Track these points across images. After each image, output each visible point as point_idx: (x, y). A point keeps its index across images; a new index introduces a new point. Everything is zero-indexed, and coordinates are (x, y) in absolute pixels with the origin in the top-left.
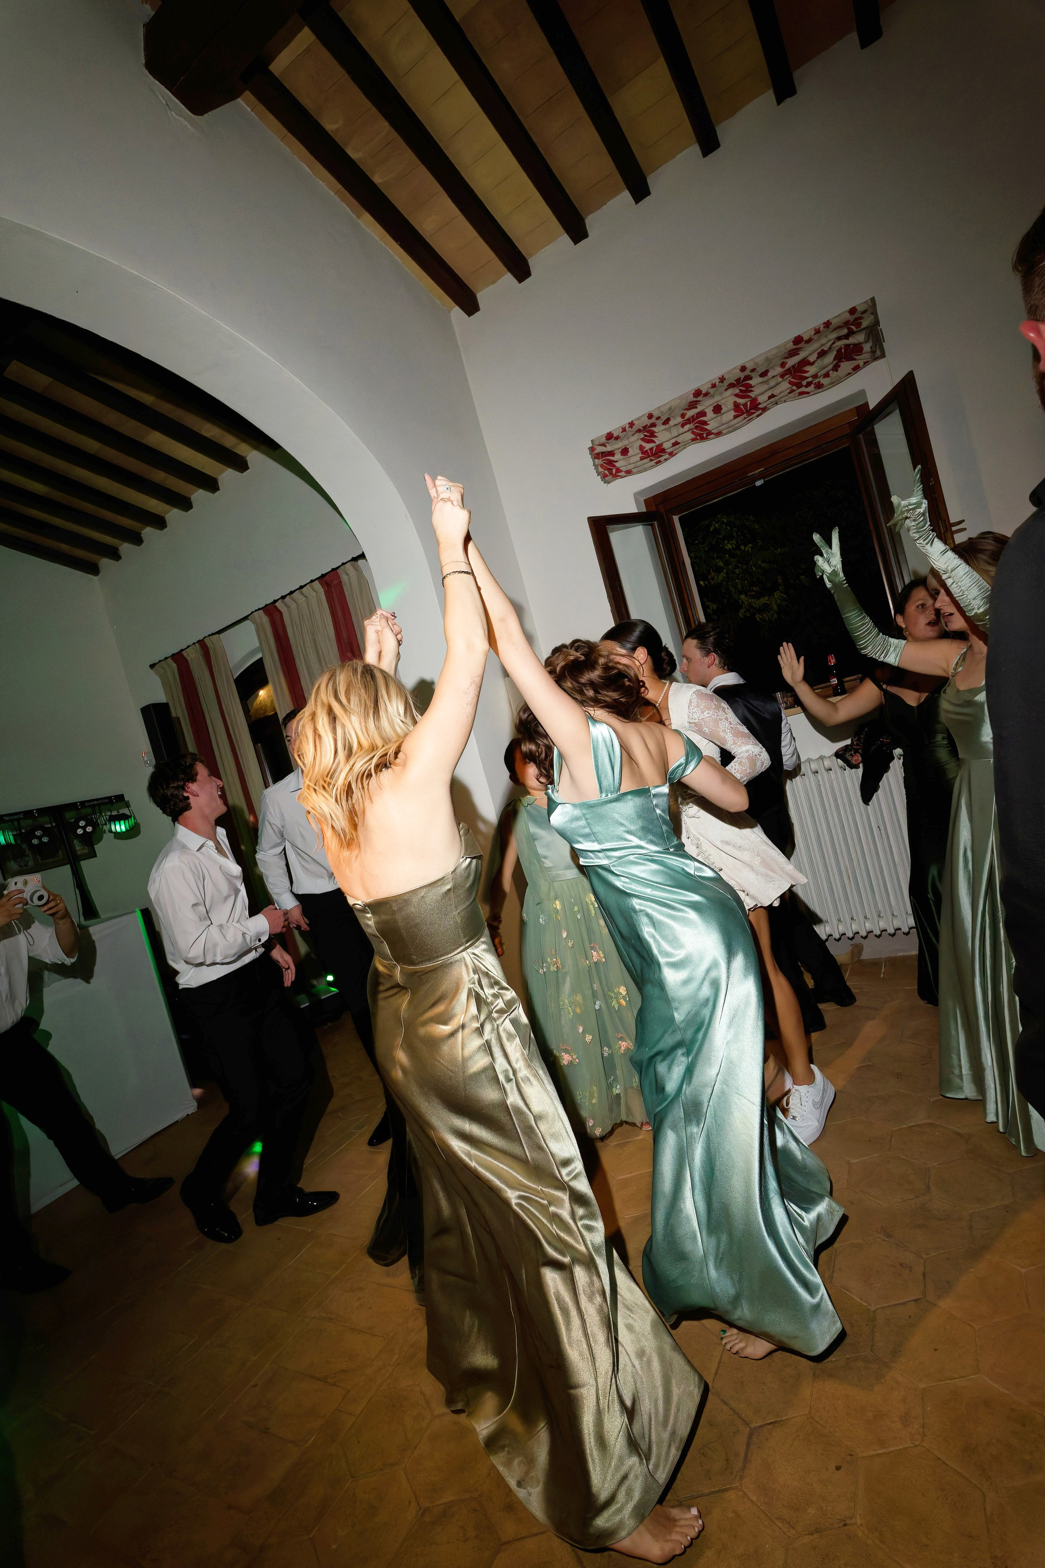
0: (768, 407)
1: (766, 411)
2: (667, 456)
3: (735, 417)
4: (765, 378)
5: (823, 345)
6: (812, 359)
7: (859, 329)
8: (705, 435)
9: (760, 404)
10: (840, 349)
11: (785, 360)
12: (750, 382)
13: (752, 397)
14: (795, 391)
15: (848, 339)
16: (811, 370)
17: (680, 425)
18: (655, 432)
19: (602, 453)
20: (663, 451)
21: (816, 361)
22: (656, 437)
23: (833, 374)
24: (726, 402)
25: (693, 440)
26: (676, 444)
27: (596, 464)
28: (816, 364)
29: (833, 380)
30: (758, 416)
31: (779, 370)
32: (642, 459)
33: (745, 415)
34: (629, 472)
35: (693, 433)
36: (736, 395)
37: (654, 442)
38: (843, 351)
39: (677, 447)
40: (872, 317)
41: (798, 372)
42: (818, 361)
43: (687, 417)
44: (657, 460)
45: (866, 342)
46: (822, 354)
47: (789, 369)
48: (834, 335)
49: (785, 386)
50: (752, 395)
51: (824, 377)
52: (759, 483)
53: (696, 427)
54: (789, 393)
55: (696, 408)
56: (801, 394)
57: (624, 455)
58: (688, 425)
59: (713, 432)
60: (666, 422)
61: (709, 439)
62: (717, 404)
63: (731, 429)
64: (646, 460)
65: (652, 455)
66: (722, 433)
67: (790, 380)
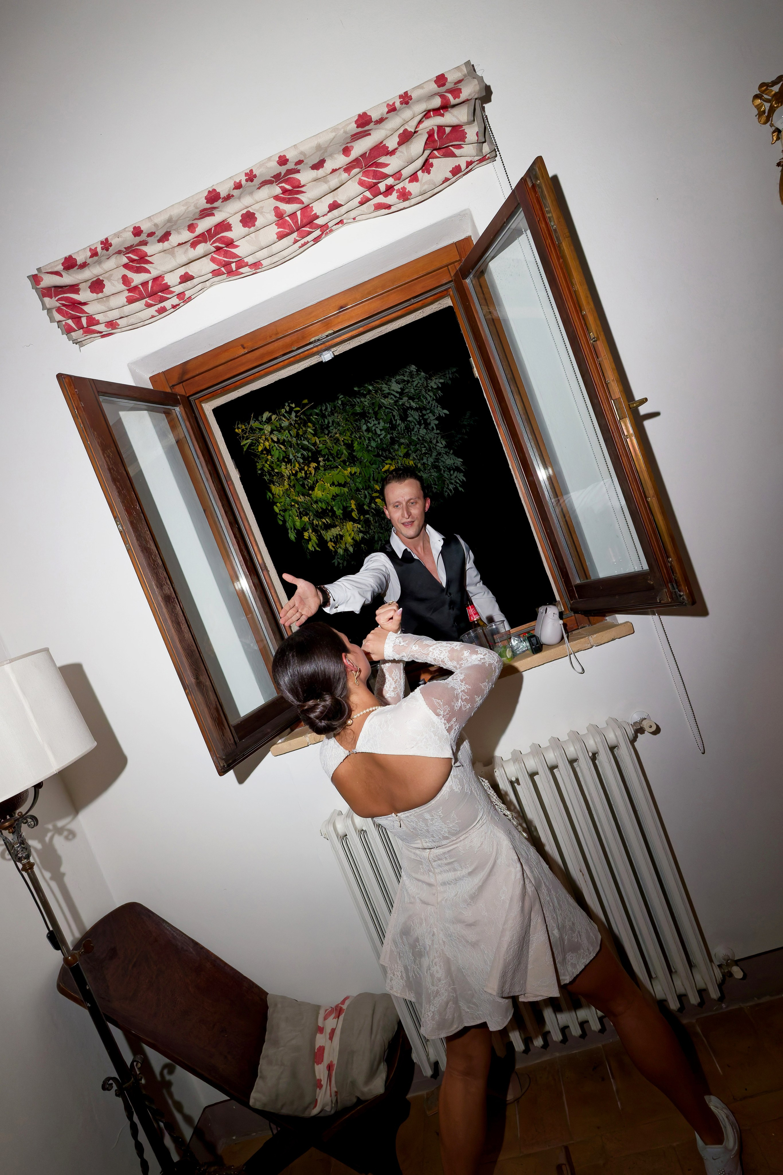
0: (330, 225)
1: (327, 234)
3: (281, 236)
4: (321, 172)
5: (406, 122)
6: (390, 145)
7: (457, 101)
8: (233, 266)
9: (317, 217)
10: (432, 132)
11: (350, 144)
12: (297, 176)
13: (303, 203)
14: (369, 200)
15: (442, 115)
16: (390, 165)
17: (189, 244)
18: (146, 255)
19: (57, 287)
20: (167, 289)
21: (396, 149)
22: (150, 263)
23: (424, 177)
24: (262, 208)
25: (216, 273)
26: (186, 278)
27: (48, 306)
28: (398, 154)
29: (426, 187)
30: (317, 240)
31: (342, 160)
32: (131, 301)
33: (295, 235)
34: (112, 326)
35: (213, 260)
36: (277, 198)
37: (148, 271)
38: (436, 136)
39: (189, 284)
40: (476, 82)
41: (370, 166)
42: (400, 149)
43: (199, 230)
44: (158, 306)
45: (470, 122)
46: (405, 137)
47: (356, 160)
48: (420, 108)
49: (353, 189)
50: (303, 199)
51: (410, 182)
52: (327, 356)
53: (218, 249)
54: (362, 203)
55: (211, 214)
56: (379, 207)
57: (97, 293)
58: (203, 244)
59: (247, 262)
60: (165, 237)
61: (242, 273)
62: (248, 212)
63: (275, 259)
64: (140, 304)
65: (149, 296)
66: (262, 265)
67: (360, 178)
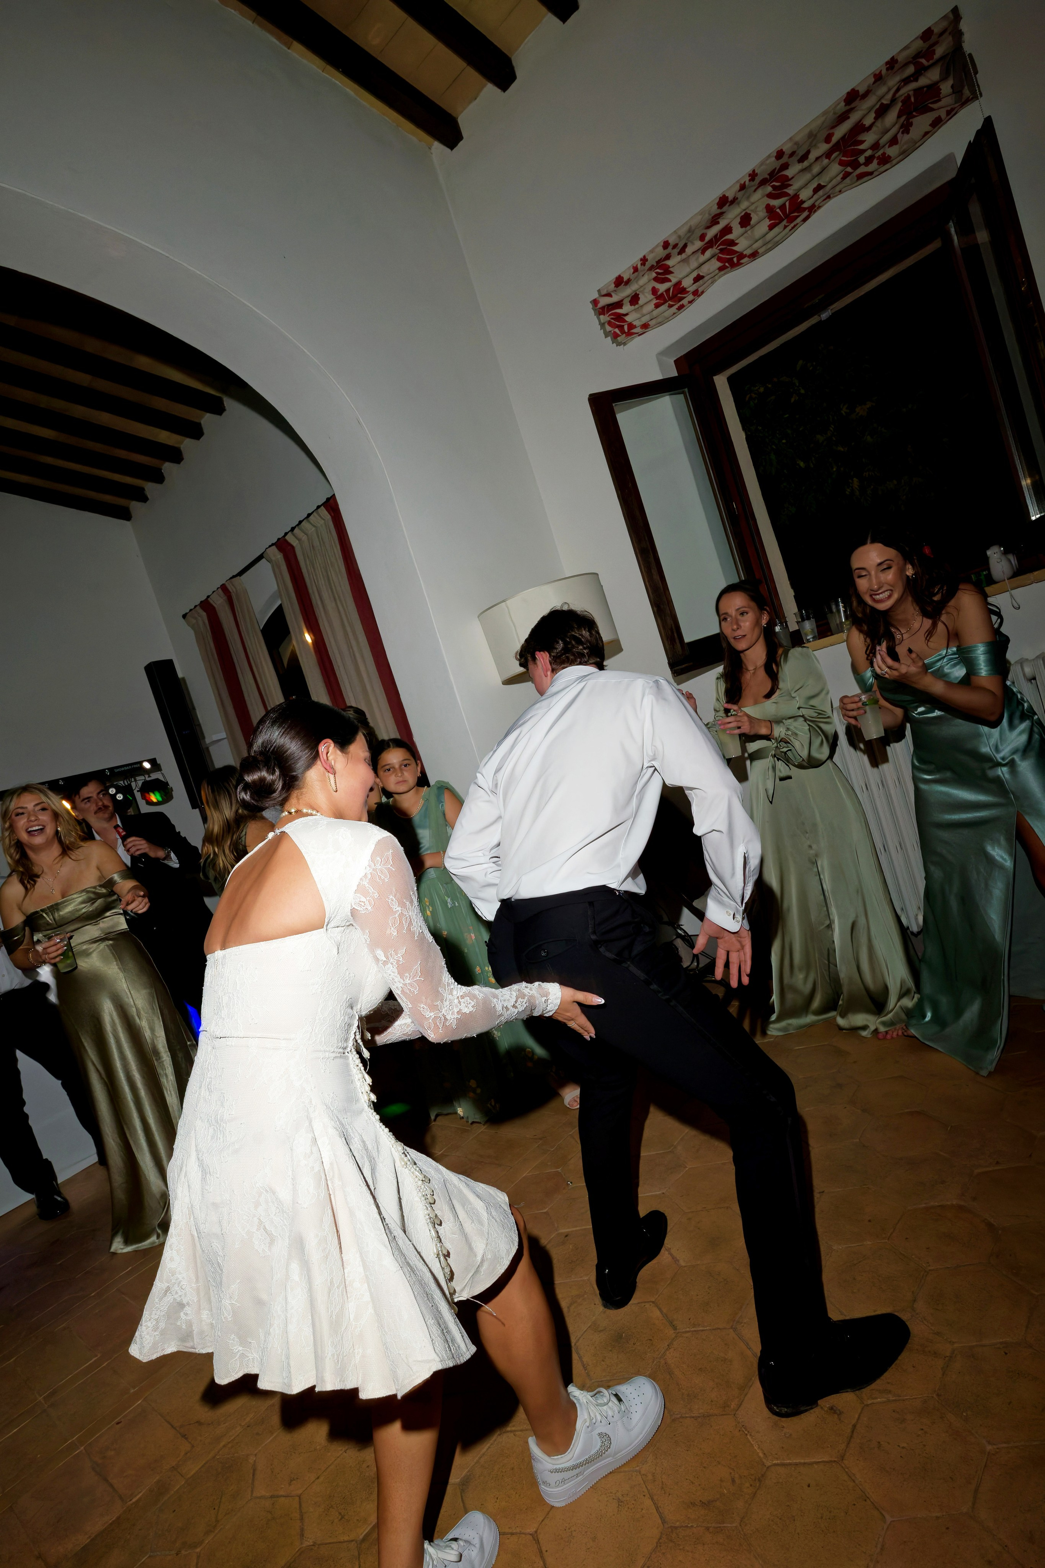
0: (817, 204)
1: (815, 211)
2: (691, 297)
3: (772, 227)
4: (806, 164)
5: (882, 97)
6: (867, 122)
7: (931, 62)
8: (735, 260)
9: (803, 202)
10: (909, 97)
11: (831, 131)
12: (786, 173)
13: (791, 194)
14: (851, 173)
15: (916, 80)
16: (869, 139)
17: (700, 251)
18: (669, 267)
19: (608, 305)
20: (684, 291)
21: (874, 123)
22: (672, 273)
23: (904, 139)
24: (756, 207)
25: (721, 269)
26: (698, 278)
27: (602, 321)
28: (874, 129)
29: (905, 147)
30: (805, 220)
31: (824, 147)
32: (657, 306)
33: (784, 223)
34: (645, 326)
35: (719, 259)
36: (770, 196)
37: (670, 281)
38: (913, 99)
39: (701, 282)
40: (953, 38)
41: (850, 146)
42: (877, 122)
43: (707, 239)
44: (679, 304)
45: (945, 79)
46: (882, 111)
47: (837, 144)
49: (835, 169)
50: (791, 191)
51: (889, 147)
53: (722, 251)
54: (844, 178)
55: (718, 223)
56: (860, 177)
57: (635, 305)
58: (710, 250)
59: (746, 255)
60: (682, 251)
61: (743, 263)
62: (746, 213)
63: (769, 246)
64: (664, 307)
65: (670, 299)
66: (758, 253)
67: (840, 159)
